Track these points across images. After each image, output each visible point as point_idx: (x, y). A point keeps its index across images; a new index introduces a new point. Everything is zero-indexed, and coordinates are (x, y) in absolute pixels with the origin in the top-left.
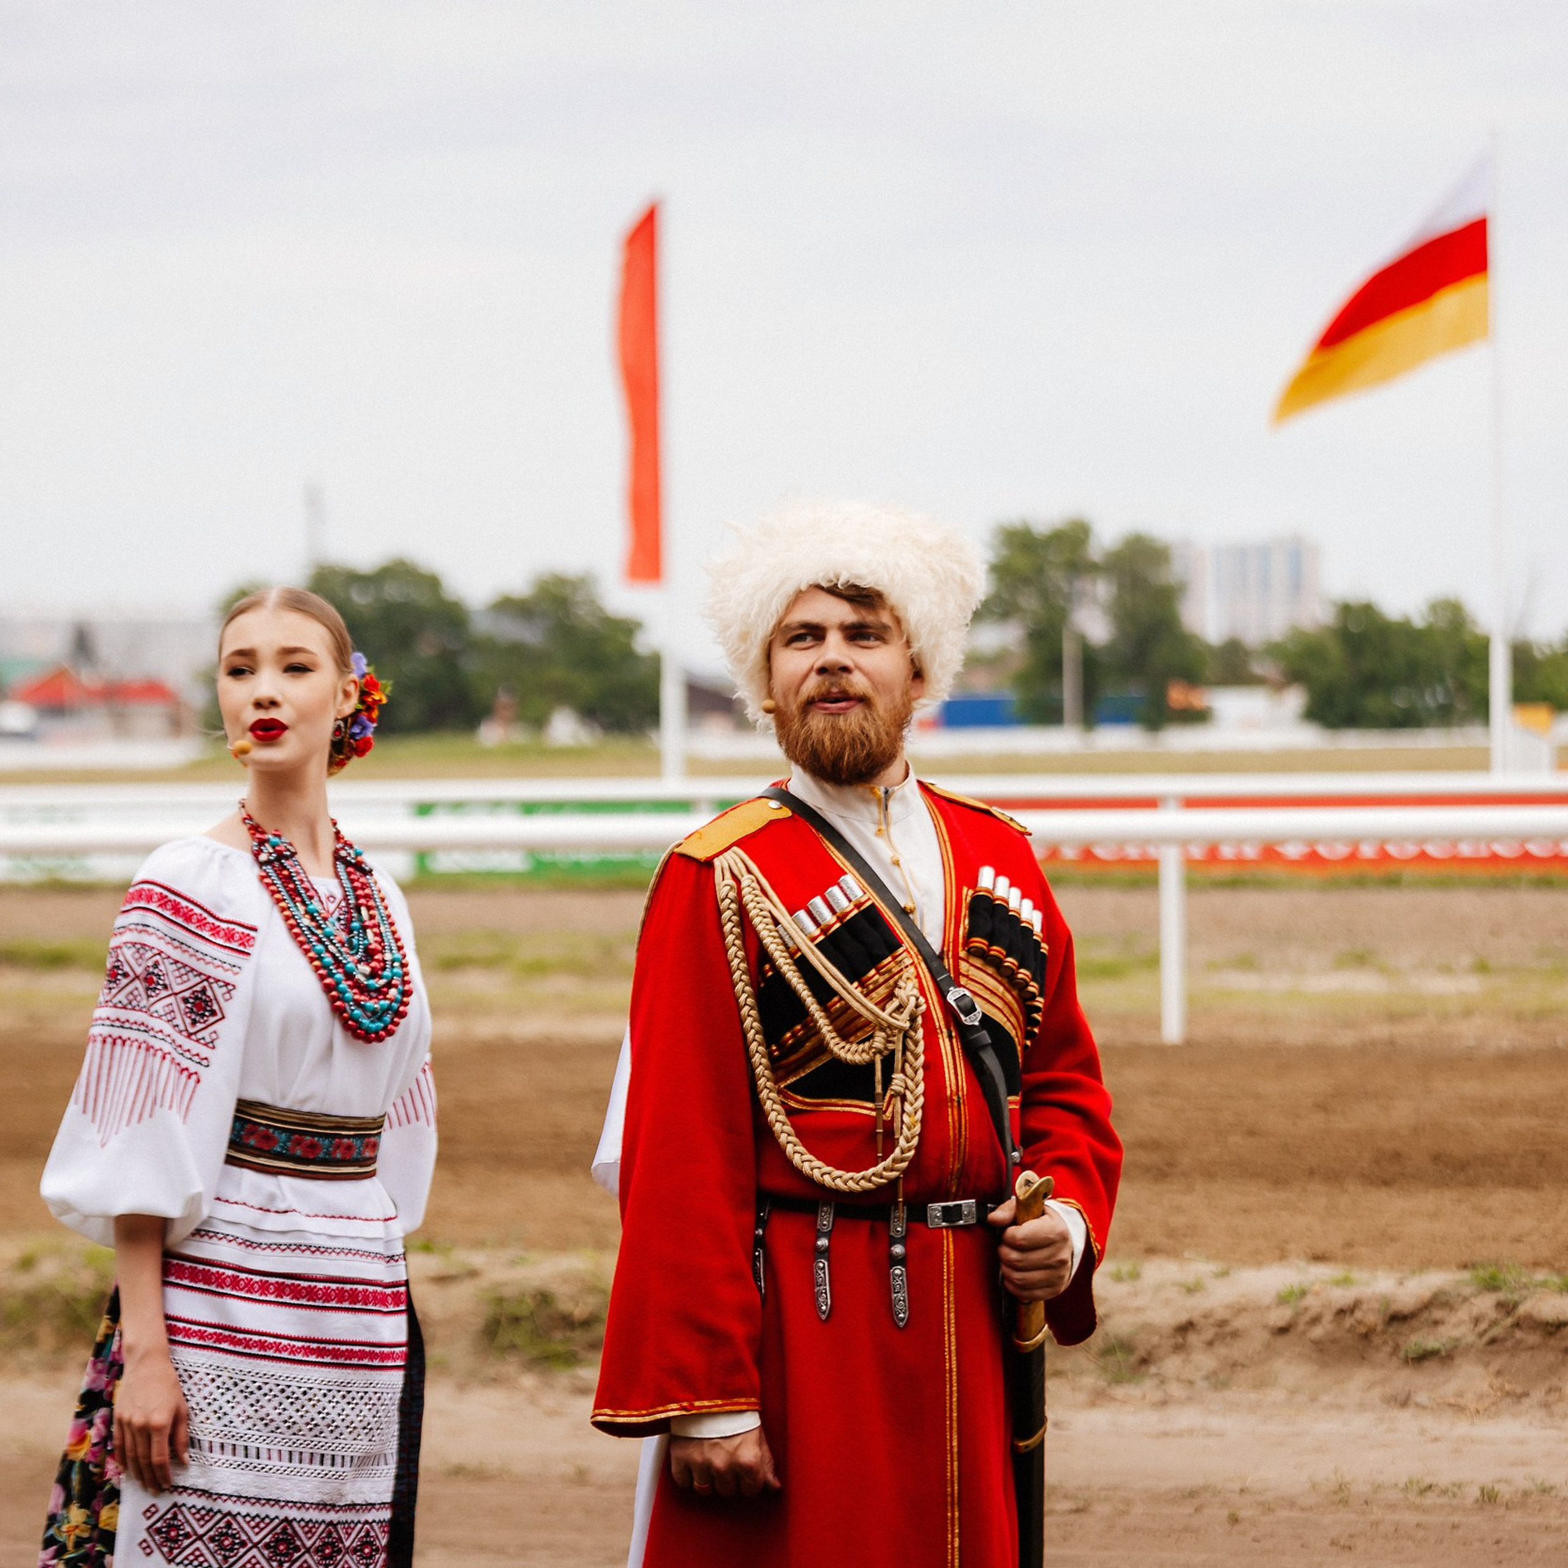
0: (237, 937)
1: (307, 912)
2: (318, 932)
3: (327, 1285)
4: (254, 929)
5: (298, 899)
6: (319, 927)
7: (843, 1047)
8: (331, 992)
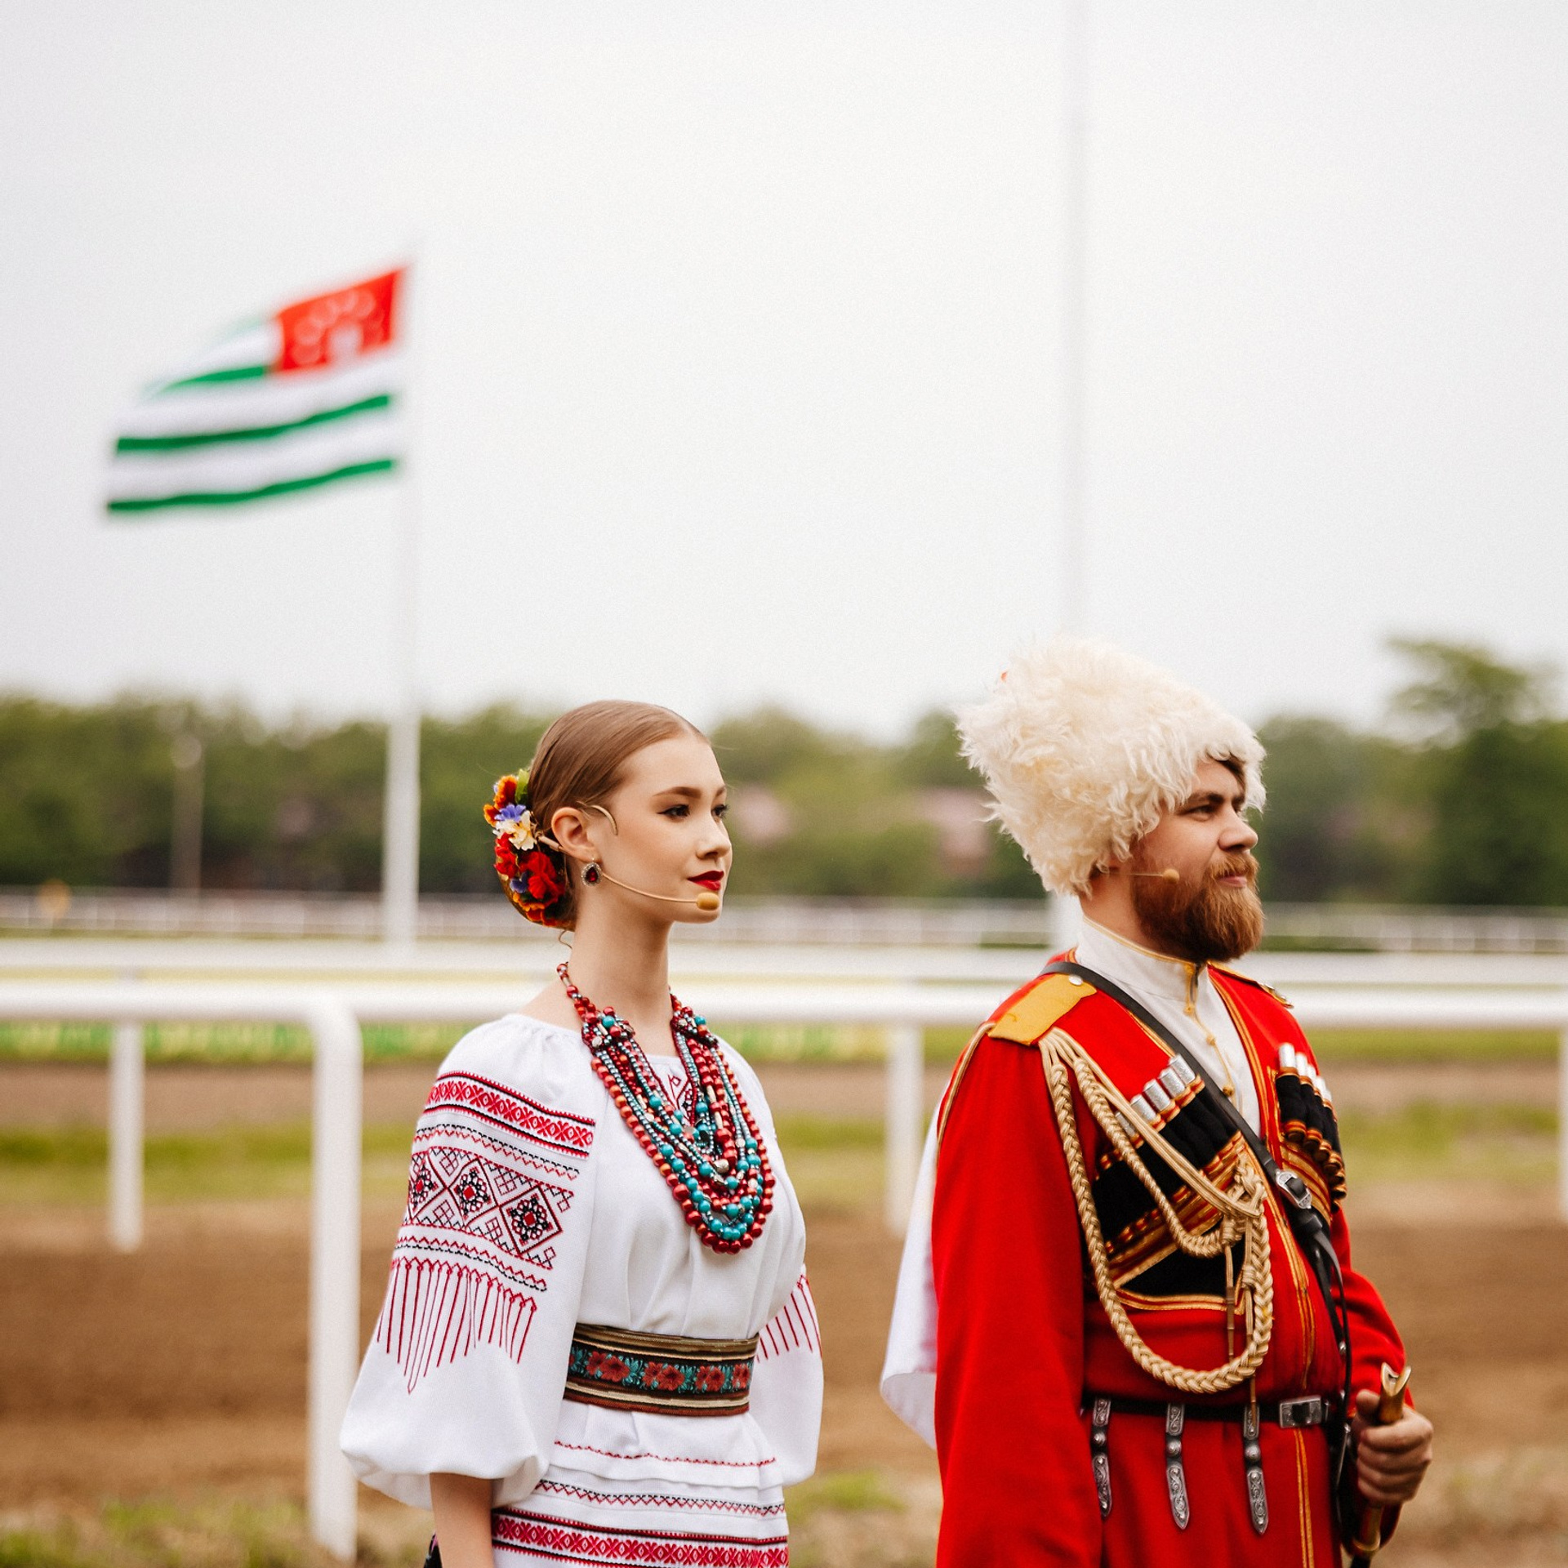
0: (571, 1133)
1: (648, 1105)
2: (665, 1129)
3: (688, 1543)
4: (591, 1123)
5: (639, 1090)
6: (664, 1123)
7: (1190, 1241)
8: (684, 1200)
